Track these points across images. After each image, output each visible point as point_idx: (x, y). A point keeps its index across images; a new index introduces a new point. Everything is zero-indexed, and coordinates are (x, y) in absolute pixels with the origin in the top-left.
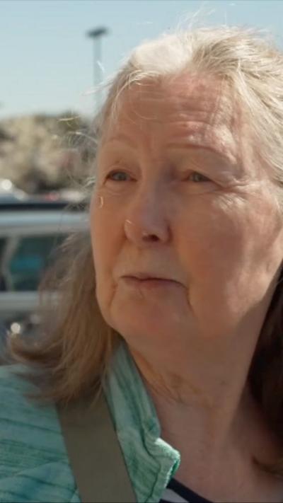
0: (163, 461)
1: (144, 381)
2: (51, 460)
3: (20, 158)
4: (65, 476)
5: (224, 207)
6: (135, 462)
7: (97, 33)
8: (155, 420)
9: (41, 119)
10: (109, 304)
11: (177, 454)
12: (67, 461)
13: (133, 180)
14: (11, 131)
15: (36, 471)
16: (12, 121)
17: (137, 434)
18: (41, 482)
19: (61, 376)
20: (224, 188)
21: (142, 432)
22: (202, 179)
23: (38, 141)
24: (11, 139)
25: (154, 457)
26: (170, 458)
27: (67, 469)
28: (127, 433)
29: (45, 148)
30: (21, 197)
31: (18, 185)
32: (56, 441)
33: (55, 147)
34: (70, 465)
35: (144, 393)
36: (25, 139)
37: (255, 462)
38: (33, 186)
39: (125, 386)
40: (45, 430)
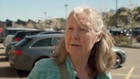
0: (74, 74)
1: (72, 61)
2: (57, 73)
3: (54, 25)
4: (59, 76)
5: (88, 35)
6: (70, 74)
7: (66, 6)
8: (73, 67)
9: (57, 19)
10: (68, 49)
11: (76, 73)
12: (59, 73)
13: (73, 29)
14: (53, 21)
15: (55, 75)
16: (53, 19)
17: (70, 69)
18: (56, 77)
19: (59, 60)
20: (87, 32)
21: (71, 69)
22: (84, 30)
23: (57, 23)
24: (53, 22)
25: (73, 73)
26: (75, 73)
27: (59, 75)
28: (69, 69)
29: (58, 24)
30: (54, 31)
31: (54, 29)
32: (58, 70)
33: (60, 24)
34: (60, 74)
35: (71, 63)
36: (55, 22)
37: (89, 74)
38: (56, 30)
39: (68, 62)
40: (56, 69)
